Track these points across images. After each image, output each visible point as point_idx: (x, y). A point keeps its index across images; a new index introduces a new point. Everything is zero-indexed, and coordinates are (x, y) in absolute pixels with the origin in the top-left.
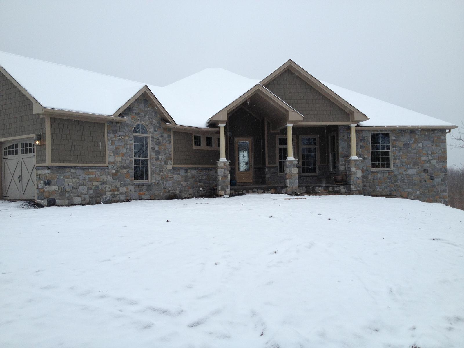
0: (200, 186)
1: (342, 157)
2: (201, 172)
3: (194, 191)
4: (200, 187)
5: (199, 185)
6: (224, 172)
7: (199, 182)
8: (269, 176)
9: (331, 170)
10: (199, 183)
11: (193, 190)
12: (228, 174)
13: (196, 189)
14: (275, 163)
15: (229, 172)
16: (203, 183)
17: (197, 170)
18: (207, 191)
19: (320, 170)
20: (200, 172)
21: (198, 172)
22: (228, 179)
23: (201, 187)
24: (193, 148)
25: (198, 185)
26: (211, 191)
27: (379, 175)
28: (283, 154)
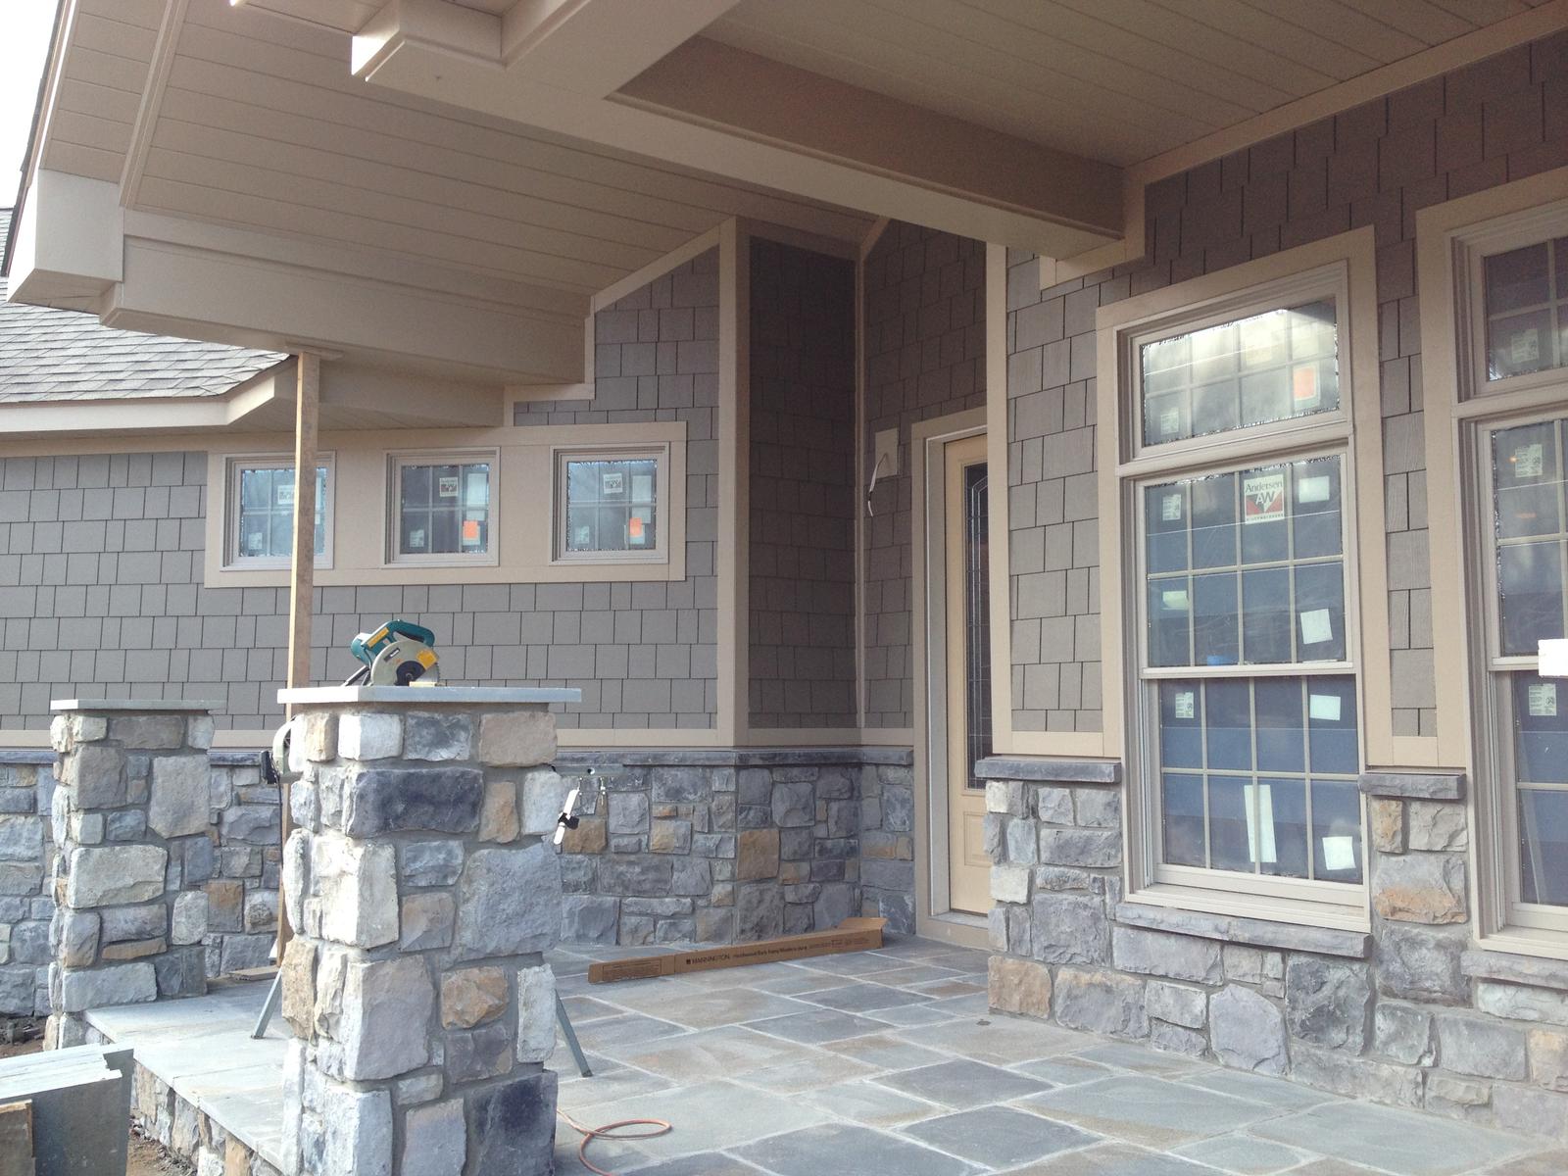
8: (1022, 896)
10: (258, 898)
14: (1082, 715)
17: (244, 777)
21: (257, 794)
24: (209, 584)
28: (1190, 572)
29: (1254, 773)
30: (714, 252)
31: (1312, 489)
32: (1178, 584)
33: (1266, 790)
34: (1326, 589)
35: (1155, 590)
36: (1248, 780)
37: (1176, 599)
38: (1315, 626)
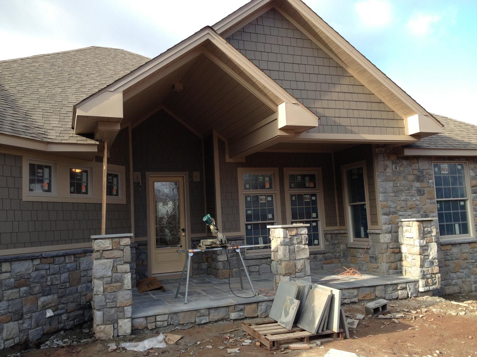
0: (47, 304)
1: (385, 214)
2: (52, 266)
3: (26, 325)
4: (45, 307)
5: (43, 302)
6: (114, 269)
7: (44, 296)
8: (226, 259)
9: (352, 241)
10: (42, 299)
11: (20, 322)
12: (126, 273)
13: (31, 318)
14: (238, 229)
15: (127, 267)
16: (56, 296)
17: (37, 262)
18: (71, 314)
19: (327, 240)
20: (47, 267)
21: (40, 266)
22: (125, 287)
23: (48, 308)
24: (24, 199)
25: (40, 303)
26: (80, 312)
27: (455, 250)
28: (252, 208)
29: (260, 236)
30: (128, 128)
31: (269, 199)
32: (251, 210)
33: (262, 238)
34: (272, 211)
35: (246, 211)
36: (260, 237)
37: (249, 212)
38: (270, 216)
